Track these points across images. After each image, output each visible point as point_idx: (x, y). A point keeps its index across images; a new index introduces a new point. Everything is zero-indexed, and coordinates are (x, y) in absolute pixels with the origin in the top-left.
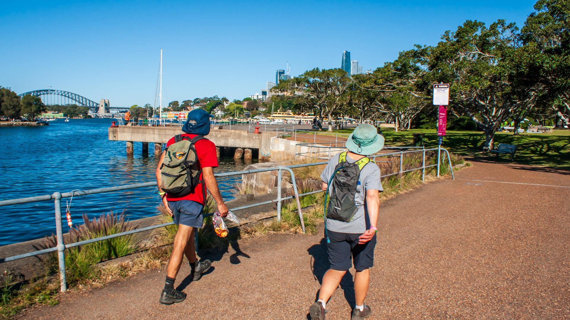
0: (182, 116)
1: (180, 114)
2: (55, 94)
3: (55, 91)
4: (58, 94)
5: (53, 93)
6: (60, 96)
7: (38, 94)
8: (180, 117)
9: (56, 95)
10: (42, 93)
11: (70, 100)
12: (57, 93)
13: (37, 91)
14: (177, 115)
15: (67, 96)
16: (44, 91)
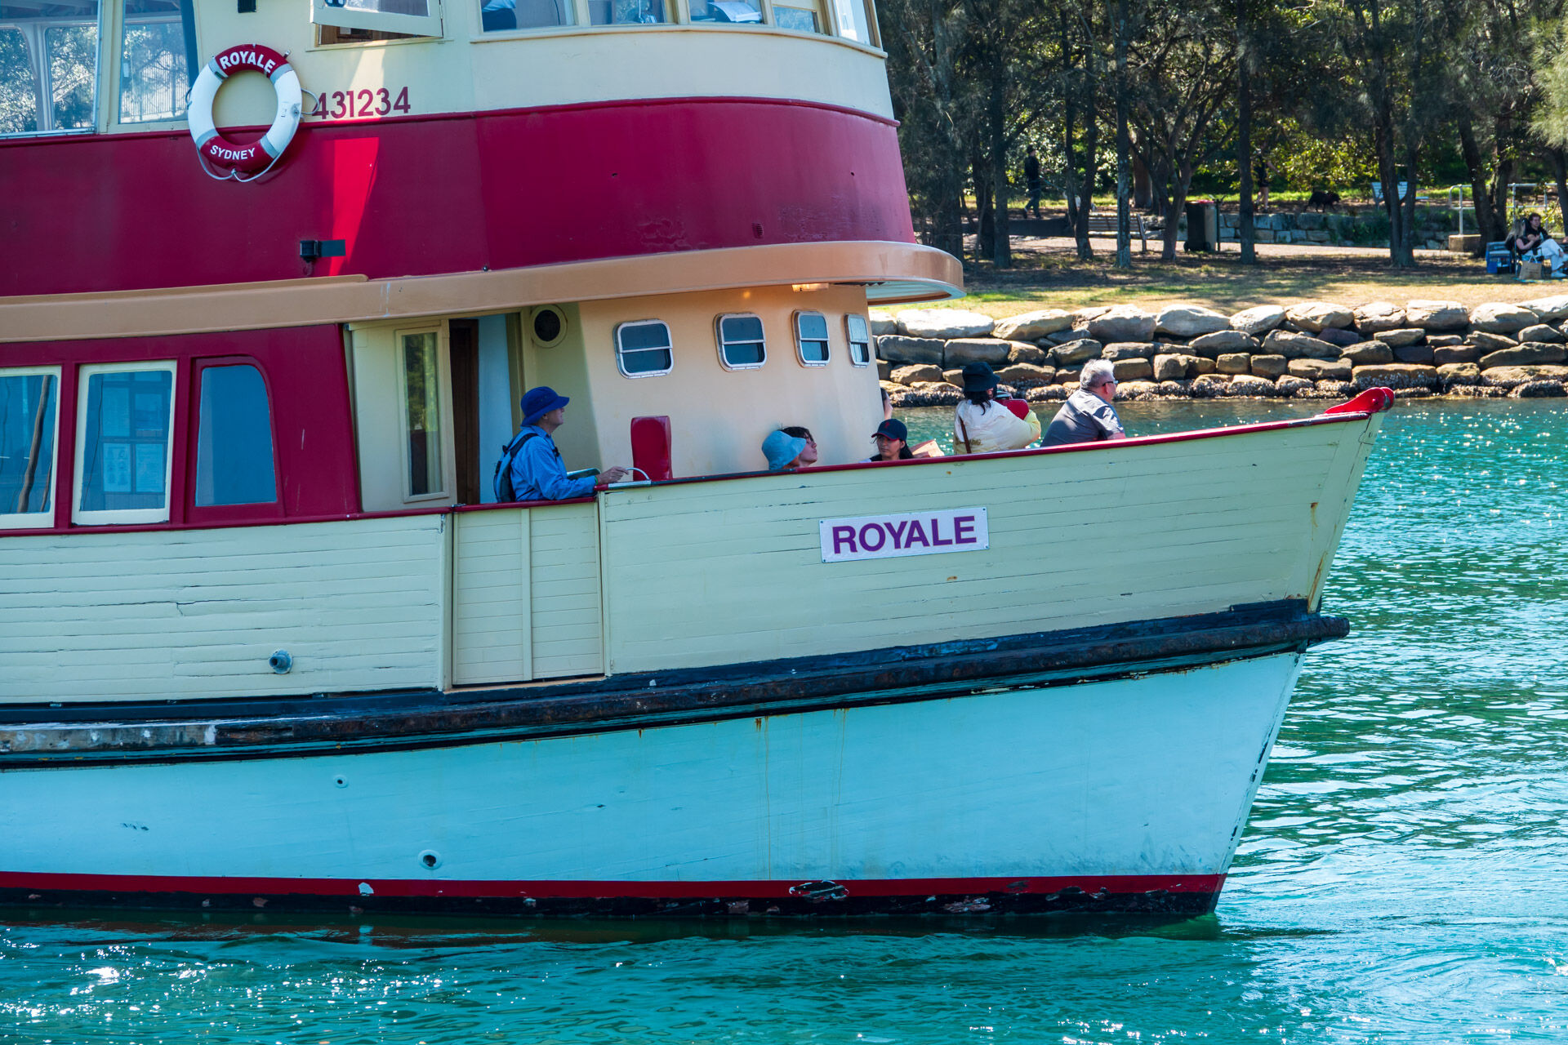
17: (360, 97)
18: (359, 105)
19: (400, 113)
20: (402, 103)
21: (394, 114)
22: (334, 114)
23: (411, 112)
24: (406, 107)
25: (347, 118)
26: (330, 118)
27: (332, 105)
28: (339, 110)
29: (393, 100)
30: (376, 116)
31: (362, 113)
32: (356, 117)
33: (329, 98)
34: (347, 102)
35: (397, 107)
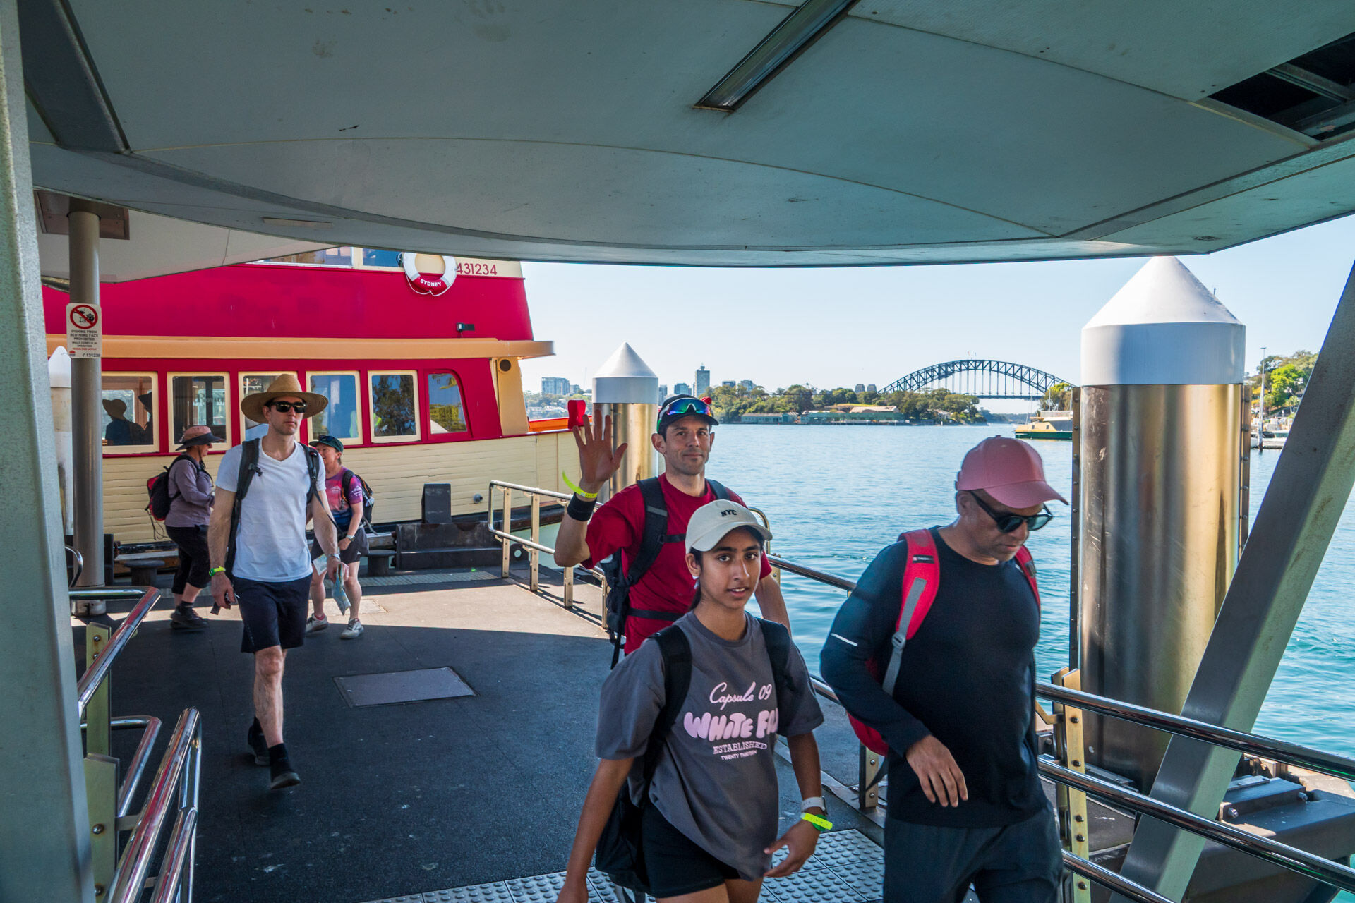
2: (983, 369)
3: (985, 363)
4: (991, 370)
5: (980, 367)
6: (994, 374)
7: (949, 370)
9: (986, 372)
10: (956, 368)
11: (1017, 382)
12: (988, 367)
13: (947, 365)
15: (1011, 372)
16: (961, 363)
17: (476, 266)
18: (476, 269)
19: (493, 275)
20: (493, 271)
21: (490, 275)
22: (465, 272)
23: (499, 275)
24: (495, 273)
25: (471, 274)
26: (463, 274)
27: (464, 268)
28: (467, 271)
29: (490, 269)
30: (483, 275)
31: (477, 273)
32: (475, 274)
33: (463, 265)
34: (470, 267)
35: (491, 272)
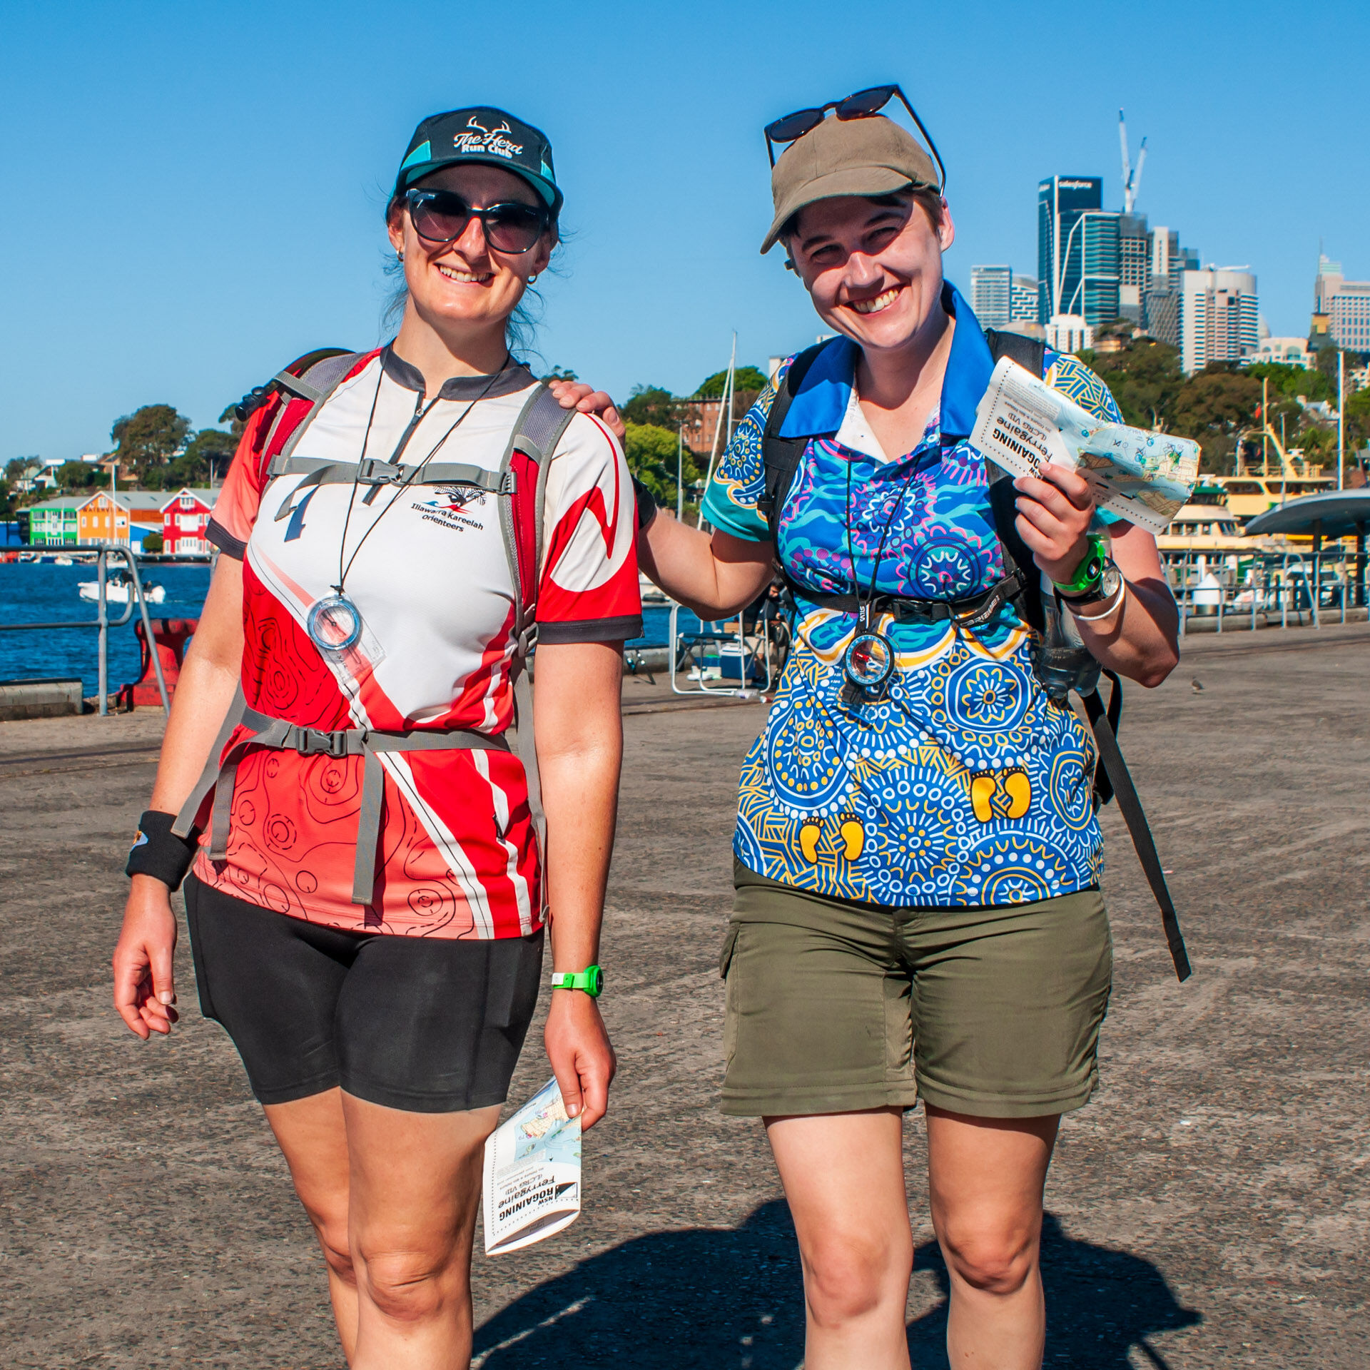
0: (188, 523)
1: (175, 509)
8: (174, 533)
14: (154, 516)
